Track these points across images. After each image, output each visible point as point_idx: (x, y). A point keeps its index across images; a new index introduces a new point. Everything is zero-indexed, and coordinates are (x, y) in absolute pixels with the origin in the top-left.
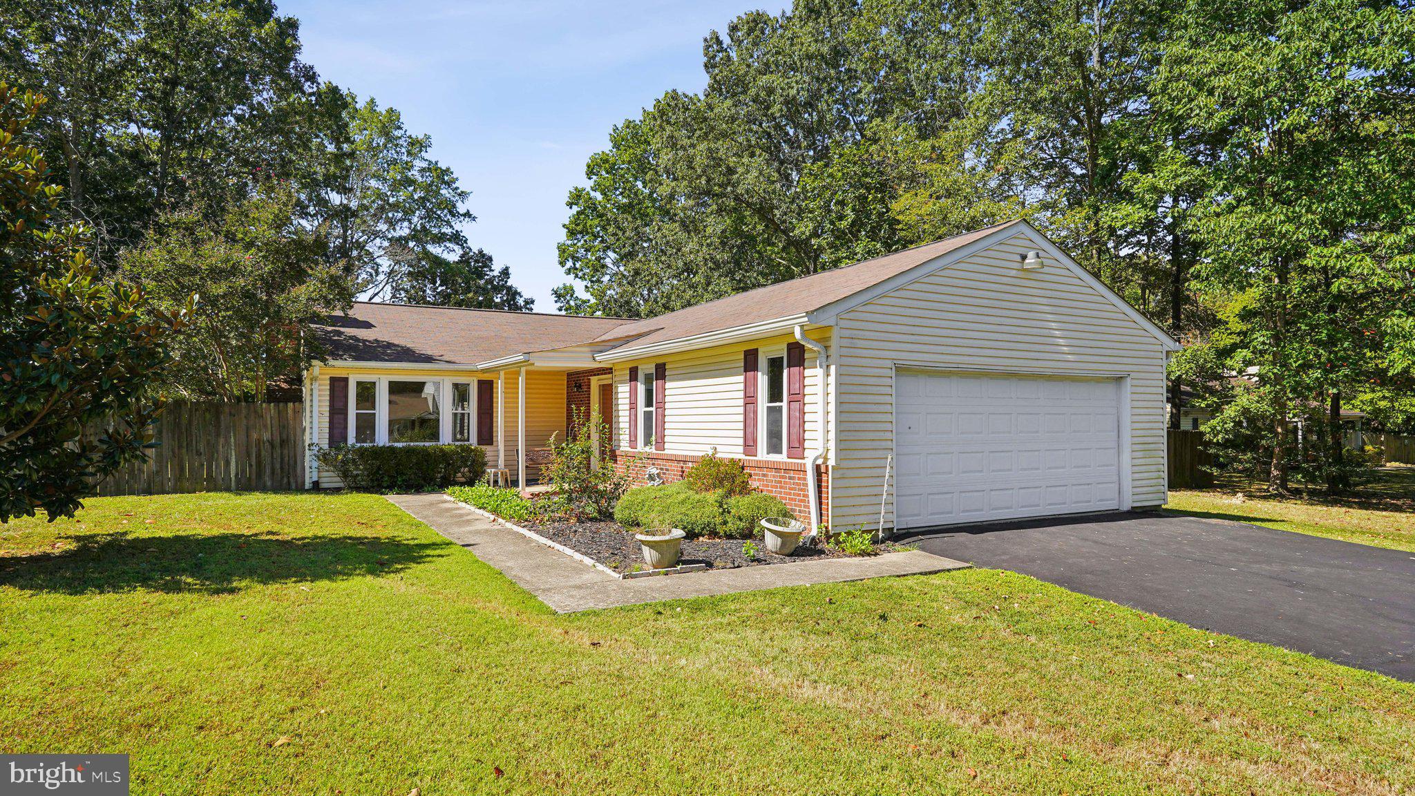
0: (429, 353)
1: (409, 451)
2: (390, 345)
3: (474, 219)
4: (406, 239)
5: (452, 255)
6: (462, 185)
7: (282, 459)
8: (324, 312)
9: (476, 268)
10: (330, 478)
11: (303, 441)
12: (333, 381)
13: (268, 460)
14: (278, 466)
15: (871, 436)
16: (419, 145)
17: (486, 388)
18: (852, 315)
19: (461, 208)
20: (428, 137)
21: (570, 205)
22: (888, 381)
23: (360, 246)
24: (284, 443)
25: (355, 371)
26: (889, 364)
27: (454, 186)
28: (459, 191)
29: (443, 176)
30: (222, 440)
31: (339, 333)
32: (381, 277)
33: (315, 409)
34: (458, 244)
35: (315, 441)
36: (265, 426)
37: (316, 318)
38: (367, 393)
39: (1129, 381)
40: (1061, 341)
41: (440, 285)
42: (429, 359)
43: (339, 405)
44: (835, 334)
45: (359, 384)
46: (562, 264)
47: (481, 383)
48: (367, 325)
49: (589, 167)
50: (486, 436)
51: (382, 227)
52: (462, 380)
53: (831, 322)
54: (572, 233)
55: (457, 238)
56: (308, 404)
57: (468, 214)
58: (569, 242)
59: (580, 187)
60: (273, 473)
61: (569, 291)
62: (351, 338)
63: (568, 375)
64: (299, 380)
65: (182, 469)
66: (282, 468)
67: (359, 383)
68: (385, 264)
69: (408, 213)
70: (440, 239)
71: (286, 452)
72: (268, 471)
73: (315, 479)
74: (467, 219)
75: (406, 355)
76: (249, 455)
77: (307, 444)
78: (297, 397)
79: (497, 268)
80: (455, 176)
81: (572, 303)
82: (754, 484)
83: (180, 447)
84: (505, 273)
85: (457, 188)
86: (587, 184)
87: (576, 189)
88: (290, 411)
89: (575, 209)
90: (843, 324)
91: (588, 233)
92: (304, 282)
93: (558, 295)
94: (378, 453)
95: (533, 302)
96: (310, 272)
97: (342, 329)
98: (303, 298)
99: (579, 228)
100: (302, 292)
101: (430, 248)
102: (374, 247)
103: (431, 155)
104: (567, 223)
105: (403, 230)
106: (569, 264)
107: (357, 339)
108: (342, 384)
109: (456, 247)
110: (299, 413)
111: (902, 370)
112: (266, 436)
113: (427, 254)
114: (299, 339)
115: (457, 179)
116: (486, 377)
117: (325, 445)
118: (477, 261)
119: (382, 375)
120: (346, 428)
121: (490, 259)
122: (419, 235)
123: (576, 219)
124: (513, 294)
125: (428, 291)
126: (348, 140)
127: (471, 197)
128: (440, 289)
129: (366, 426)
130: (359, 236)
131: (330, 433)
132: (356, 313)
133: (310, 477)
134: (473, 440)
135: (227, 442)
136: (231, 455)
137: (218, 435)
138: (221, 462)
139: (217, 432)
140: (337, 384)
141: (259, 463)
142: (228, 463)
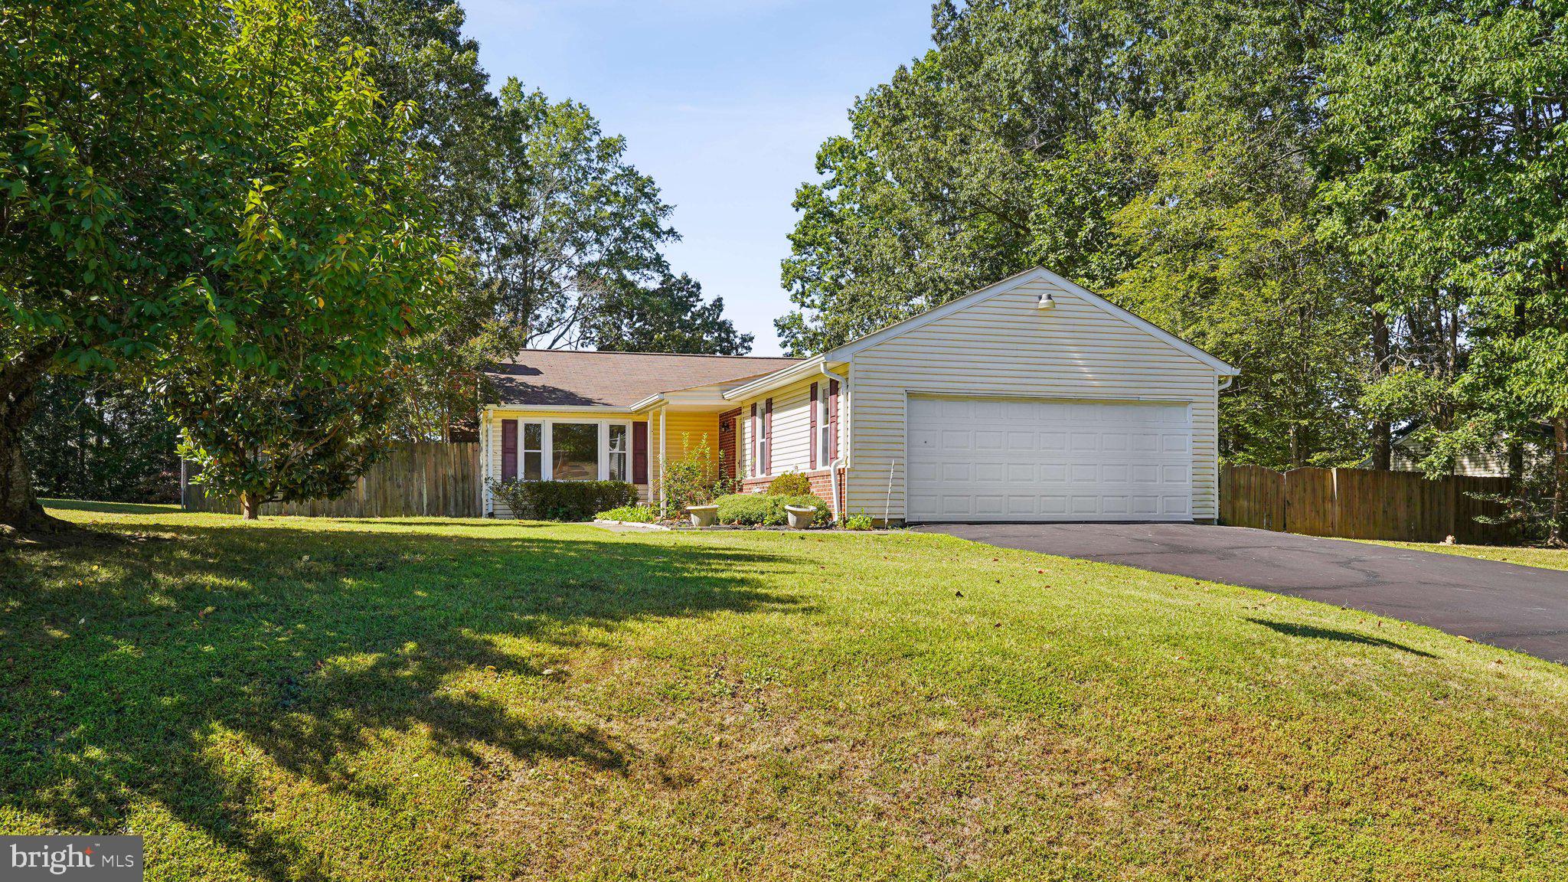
0: (589, 396)
1: (568, 486)
2: (555, 390)
3: (679, 238)
4: (597, 265)
5: (651, 282)
6: (664, 198)
7: (463, 492)
8: (496, 360)
9: (680, 298)
10: (502, 507)
11: (481, 476)
12: (505, 422)
13: (452, 493)
14: (460, 499)
15: (884, 446)
16: (610, 148)
17: (640, 429)
18: (866, 354)
19: (664, 224)
20: (621, 139)
21: (798, 206)
22: (900, 404)
23: (543, 276)
24: (465, 478)
25: (524, 414)
26: (902, 390)
27: (656, 198)
28: (661, 205)
29: (644, 188)
30: (416, 475)
31: (511, 380)
32: (568, 313)
33: (490, 449)
34: (658, 271)
35: (490, 475)
36: (450, 463)
37: (489, 366)
38: (533, 433)
40: (1085, 369)
41: (638, 320)
42: (588, 402)
43: (510, 444)
44: (851, 368)
45: (527, 427)
46: (788, 286)
47: (635, 424)
48: (536, 372)
49: (819, 158)
50: (641, 477)
51: (569, 251)
52: (618, 422)
53: (848, 359)
54: (799, 246)
55: (659, 263)
56: (483, 445)
57: (671, 232)
58: (797, 258)
59: (809, 183)
60: (456, 505)
61: (796, 320)
62: (522, 384)
63: (721, 416)
64: (477, 424)
65: (386, 499)
66: (463, 498)
67: (526, 425)
68: (573, 296)
69: (602, 231)
70: (638, 264)
71: (466, 485)
72: (452, 504)
73: (490, 508)
74: (670, 238)
75: (570, 399)
76: (437, 488)
77: (483, 479)
78: (474, 438)
79: (707, 298)
80: (656, 186)
81: (800, 337)
82: (812, 490)
83: (384, 481)
84: (718, 304)
85: (658, 202)
86: (818, 180)
87: (805, 185)
88: (470, 451)
89: (803, 211)
90: (859, 360)
91: (819, 244)
92: (479, 335)
93: (781, 327)
94: (543, 487)
95: (751, 339)
96: (483, 325)
97: (514, 377)
98: (479, 348)
99: (808, 239)
100: (478, 343)
101: (629, 275)
102: (560, 274)
103: (626, 159)
104: (793, 232)
105: (594, 255)
106: (797, 286)
107: (527, 386)
108: (513, 426)
109: (655, 275)
110: (477, 452)
111: (912, 395)
112: (451, 472)
113: (623, 282)
114: (476, 384)
115: (658, 190)
116: (640, 419)
117: (499, 479)
118: (681, 289)
119: (547, 417)
120: (516, 466)
121: (698, 286)
122: (615, 259)
123: (804, 229)
124: (726, 328)
125: (624, 328)
126: (526, 165)
127: (676, 211)
128: (637, 325)
129: (533, 463)
130: (541, 264)
131: (502, 469)
132: (523, 359)
133: (486, 507)
134: (629, 479)
135: (420, 476)
136: (422, 486)
137: (413, 471)
138: (416, 494)
139: (412, 465)
140: (508, 426)
141: (445, 496)
142: (421, 495)
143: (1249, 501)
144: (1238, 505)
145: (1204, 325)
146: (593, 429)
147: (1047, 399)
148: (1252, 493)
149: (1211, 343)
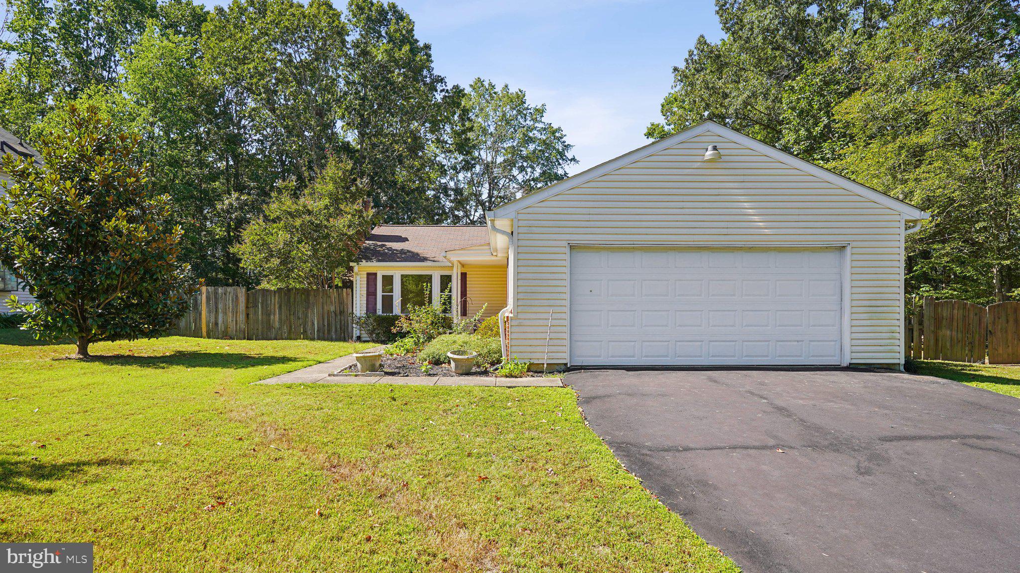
0: (426, 255)
3: (577, 162)
7: (341, 322)
10: (365, 336)
11: (352, 312)
12: (368, 274)
13: (334, 322)
14: (339, 326)
15: (548, 296)
19: (568, 155)
20: (544, 106)
22: (562, 256)
24: (342, 313)
25: (381, 269)
26: (565, 243)
27: (563, 140)
28: (566, 144)
29: (554, 132)
30: (310, 311)
33: (358, 293)
35: (358, 312)
36: (331, 302)
38: (388, 280)
39: (849, 249)
42: (425, 259)
43: (372, 290)
48: (405, 240)
49: (663, 107)
56: (354, 290)
57: (573, 159)
59: (656, 123)
60: (336, 331)
62: (388, 248)
65: (291, 327)
66: (341, 328)
67: (383, 276)
71: (343, 318)
72: (334, 329)
73: (358, 335)
74: (573, 162)
75: (413, 257)
76: (323, 320)
77: (354, 314)
78: (350, 286)
83: (290, 315)
85: (564, 142)
87: (653, 125)
88: (345, 294)
97: (387, 244)
108: (373, 277)
110: (349, 294)
111: (576, 248)
112: (332, 309)
115: (565, 136)
116: (463, 270)
117: (364, 314)
119: (397, 270)
120: (376, 304)
127: (574, 147)
129: (388, 302)
131: (367, 307)
133: (356, 332)
135: (313, 312)
136: (315, 319)
137: (308, 308)
138: (310, 323)
139: (308, 306)
140: (370, 277)
141: (328, 325)
142: (313, 324)
143: (951, 331)
144: (941, 333)
145: (911, 184)
146: (429, 278)
147: (717, 248)
148: (955, 324)
149: (917, 198)
